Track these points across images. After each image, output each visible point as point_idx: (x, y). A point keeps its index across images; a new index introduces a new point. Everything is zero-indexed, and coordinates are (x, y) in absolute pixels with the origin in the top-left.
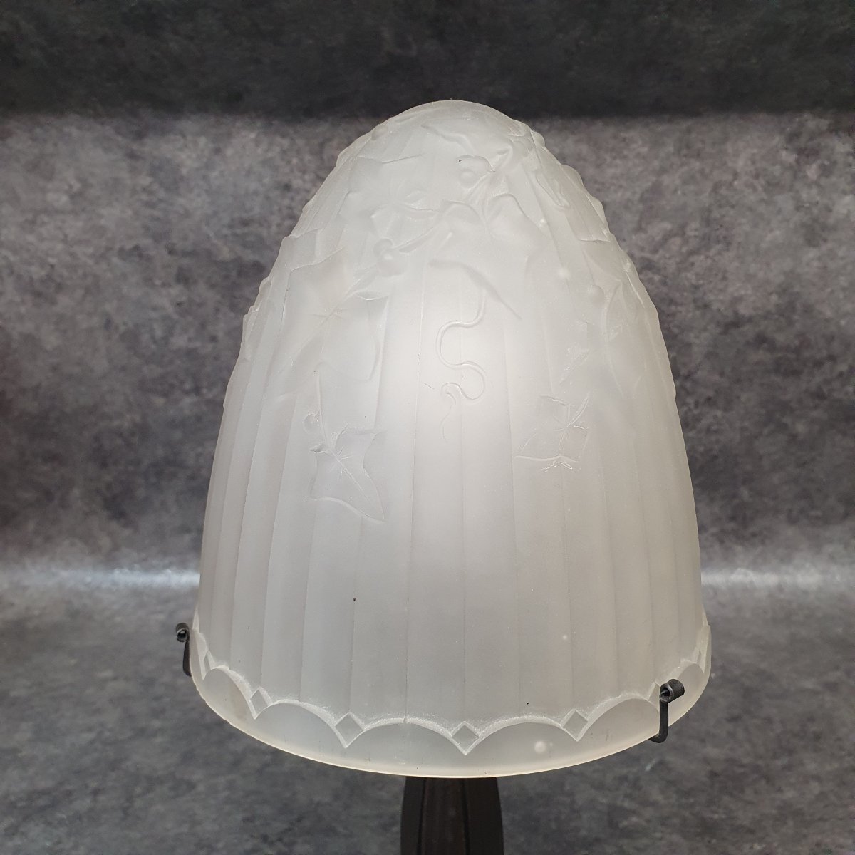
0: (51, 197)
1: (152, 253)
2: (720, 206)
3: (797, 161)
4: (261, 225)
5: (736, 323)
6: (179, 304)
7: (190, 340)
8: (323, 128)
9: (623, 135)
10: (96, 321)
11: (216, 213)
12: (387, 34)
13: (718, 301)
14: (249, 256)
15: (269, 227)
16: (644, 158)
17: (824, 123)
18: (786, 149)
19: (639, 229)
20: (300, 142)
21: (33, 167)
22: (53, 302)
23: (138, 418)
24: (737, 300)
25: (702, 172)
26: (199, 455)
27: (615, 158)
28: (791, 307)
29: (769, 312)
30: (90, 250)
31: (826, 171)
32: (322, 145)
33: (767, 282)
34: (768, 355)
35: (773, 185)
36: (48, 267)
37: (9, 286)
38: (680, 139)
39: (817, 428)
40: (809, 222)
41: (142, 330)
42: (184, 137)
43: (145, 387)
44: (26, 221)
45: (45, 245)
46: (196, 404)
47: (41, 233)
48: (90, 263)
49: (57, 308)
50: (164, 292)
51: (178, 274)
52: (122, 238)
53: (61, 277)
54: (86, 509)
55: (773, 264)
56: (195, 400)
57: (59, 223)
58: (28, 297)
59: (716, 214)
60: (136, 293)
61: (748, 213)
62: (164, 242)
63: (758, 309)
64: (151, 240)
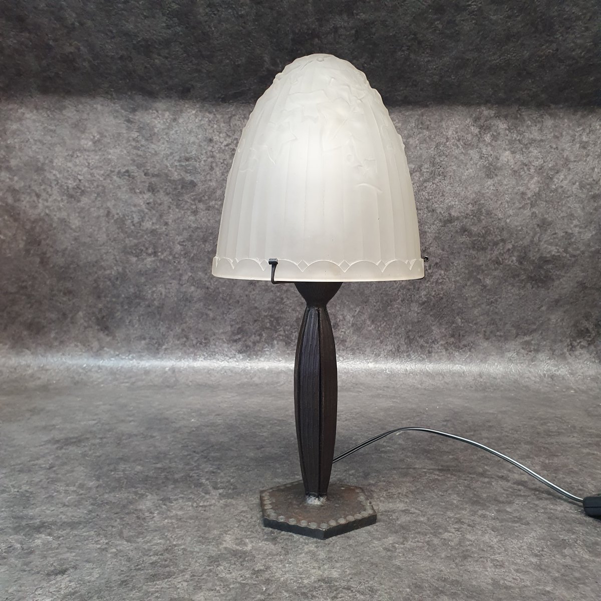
0: (83, 142)
1: (136, 174)
2: (440, 156)
3: (480, 132)
4: (196, 161)
5: (450, 220)
6: (148, 204)
7: (153, 223)
8: (231, 109)
10: (102, 212)
11: (172, 154)
12: (267, 58)
13: (440, 208)
14: (189, 178)
15: (200, 162)
17: (492, 113)
18: (474, 126)
20: (219, 116)
21: (76, 126)
22: (79, 201)
23: (120, 269)
24: (450, 208)
25: (430, 137)
26: (153, 292)
28: (480, 210)
29: (467, 214)
30: (102, 172)
31: (495, 138)
32: (230, 118)
33: (466, 197)
34: (468, 238)
35: (467, 145)
36: (78, 181)
37: (55, 191)
38: (418, 120)
39: (497, 281)
40: (487, 165)
41: (127, 218)
42: (157, 111)
43: (125, 251)
44: (68, 155)
45: (77, 169)
46: (154, 261)
47: (75, 162)
48: (101, 179)
49: (81, 204)
50: (141, 197)
51: (149, 186)
52: (119, 165)
53: (84, 186)
54: (86, 324)
55: (469, 188)
56: (153, 259)
57: (86, 157)
58: (65, 198)
59: (438, 160)
60: (125, 197)
61: (454, 160)
62: (143, 169)
63: (462, 212)
64: (135, 167)
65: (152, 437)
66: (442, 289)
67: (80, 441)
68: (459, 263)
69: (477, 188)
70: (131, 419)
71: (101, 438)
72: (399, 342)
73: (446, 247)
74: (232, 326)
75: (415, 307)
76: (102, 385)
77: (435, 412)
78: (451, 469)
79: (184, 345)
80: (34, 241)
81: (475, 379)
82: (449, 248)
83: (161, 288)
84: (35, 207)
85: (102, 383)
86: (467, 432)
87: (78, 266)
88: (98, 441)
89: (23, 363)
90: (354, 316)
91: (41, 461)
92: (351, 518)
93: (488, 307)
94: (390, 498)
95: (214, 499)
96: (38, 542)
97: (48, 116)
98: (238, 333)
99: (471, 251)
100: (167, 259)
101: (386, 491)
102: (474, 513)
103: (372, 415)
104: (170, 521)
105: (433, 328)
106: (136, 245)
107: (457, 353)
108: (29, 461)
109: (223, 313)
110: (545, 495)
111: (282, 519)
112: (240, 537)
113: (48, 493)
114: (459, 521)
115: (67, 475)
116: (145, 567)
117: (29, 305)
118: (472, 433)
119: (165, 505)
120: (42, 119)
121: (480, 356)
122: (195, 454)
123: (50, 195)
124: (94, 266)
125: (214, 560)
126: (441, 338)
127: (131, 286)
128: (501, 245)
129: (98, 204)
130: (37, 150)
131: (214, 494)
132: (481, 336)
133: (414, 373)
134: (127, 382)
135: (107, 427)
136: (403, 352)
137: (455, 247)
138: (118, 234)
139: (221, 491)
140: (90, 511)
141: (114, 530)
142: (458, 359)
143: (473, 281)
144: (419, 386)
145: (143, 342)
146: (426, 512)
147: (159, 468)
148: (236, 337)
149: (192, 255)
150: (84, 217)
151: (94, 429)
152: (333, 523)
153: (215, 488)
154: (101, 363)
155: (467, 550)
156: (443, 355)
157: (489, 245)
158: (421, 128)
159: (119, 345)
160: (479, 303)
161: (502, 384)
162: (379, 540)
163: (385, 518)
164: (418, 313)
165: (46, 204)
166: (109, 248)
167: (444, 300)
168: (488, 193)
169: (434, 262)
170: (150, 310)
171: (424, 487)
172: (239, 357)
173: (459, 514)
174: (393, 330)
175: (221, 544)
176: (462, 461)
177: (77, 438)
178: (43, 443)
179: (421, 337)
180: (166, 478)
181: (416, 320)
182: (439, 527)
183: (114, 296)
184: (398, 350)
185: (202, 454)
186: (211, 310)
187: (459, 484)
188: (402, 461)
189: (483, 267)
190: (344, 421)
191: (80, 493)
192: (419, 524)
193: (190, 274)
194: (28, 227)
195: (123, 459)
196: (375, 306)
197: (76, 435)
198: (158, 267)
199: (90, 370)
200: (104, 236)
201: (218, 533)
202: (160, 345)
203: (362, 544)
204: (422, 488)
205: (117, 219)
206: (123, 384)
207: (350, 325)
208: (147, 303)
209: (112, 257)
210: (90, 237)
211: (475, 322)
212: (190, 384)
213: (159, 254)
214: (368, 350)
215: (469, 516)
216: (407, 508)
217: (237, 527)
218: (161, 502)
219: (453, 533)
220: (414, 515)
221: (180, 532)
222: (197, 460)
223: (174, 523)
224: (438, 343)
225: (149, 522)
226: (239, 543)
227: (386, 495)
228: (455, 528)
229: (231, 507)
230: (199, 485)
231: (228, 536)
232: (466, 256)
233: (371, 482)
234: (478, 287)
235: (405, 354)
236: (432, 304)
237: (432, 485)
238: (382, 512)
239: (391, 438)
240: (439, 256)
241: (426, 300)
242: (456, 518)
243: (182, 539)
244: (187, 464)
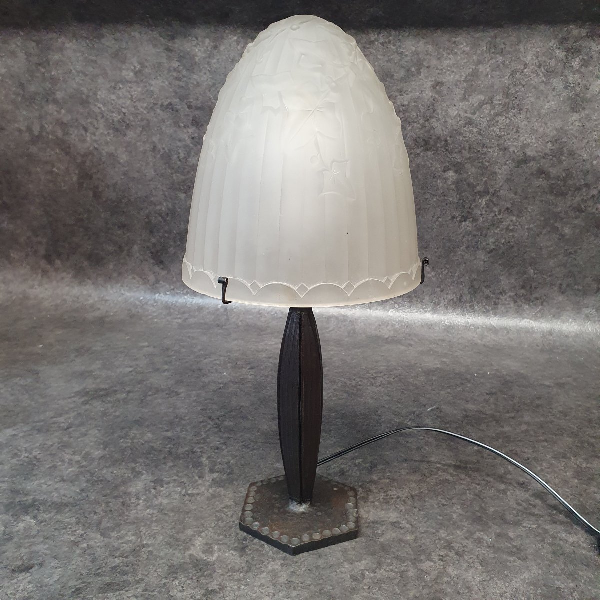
0: (124, 73)
1: (179, 107)
2: (516, 86)
3: (566, 56)
5: (525, 160)
6: (193, 138)
9: (454, 39)
10: (148, 147)
13: (514, 147)
16: (467, 54)
17: (584, 32)
18: (559, 48)
19: (464, 99)
21: (115, 56)
22: (125, 135)
23: (170, 206)
24: (525, 146)
25: (504, 63)
27: (449, 54)
28: (561, 150)
29: (546, 154)
30: (145, 105)
31: (585, 63)
33: (546, 135)
34: (545, 182)
35: (551, 72)
36: (123, 114)
37: (102, 124)
38: (490, 42)
39: (578, 231)
40: (574, 97)
41: (173, 153)
42: (197, 39)
43: (174, 187)
44: (111, 87)
45: (121, 102)
47: (119, 94)
48: (145, 112)
49: (127, 139)
50: (185, 131)
51: (193, 120)
52: (162, 98)
53: (129, 120)
54: (142, 258)
55: (549, 124)
57: (128, 88)
58: (112, 132)
59: (513, 91)
60: (170, 131)
61: (533, 90)
62: (186, 101)
63: (540, 152)
64: (178, 100)
65: (178, 394)
66: (514, 237)
67: (107, 395)
68: (533, 209)
69: (559, 124)
70: (166, 367)
71: (129, 392)
72: (461, 292)
73: (520, 191)
75: (482, 255)
76: (156, 320)
77: (482, 381)
78: (468, 466)
80: (85, 176)
81: (544, 337)
82: (523, 192)
84: (84, 141)
85: (156, 317)
86: (508, 412)
87: (129, 201)
88: (124, 395)
89: (85, 293)
91: (62, 420)
92: (328, 533)
93: (566, 258)
94: (386, 503)
95: (204, 486)
96: (21, 526)
97: (88, 45)
99: (549, 196)
101: (385, 492)
102: (470, 535)
103: (411, 380)
104: (152, 512)
105: (502, 278)
106: (184, 181)
107: (527, 307)
108: (52, 418)
110: (562, 518)
111: (256, 526)
112: (210, 542)
113: (53, 461)
114: (449, 546)
115: (79, 440)
116: (105, 572)
117: (87, 238)
118: (513, 415)
119: (155, 489)
120: (83, 49)
121: (553, 311)
122: (210, 422)
123: (97, 129)
124: (144, 201)
125: (174, 571)
126: (510, 290)
128: (584, 190)
129: (144, 138)
130: (81, 82)
131: (208, 479)
132: (556, 289)
133: (475, 326)
134: (180, 318)
135: (140, 377)
136: (466, 302)
137: (530, 191)
138: (166, 169)
139: (216, 475)
140: (83, 490)
141: (95, 517)
142: (528, 313)
143: (549, 230)
144: (479, 341)
146: (417, 528)
147: (169, 438)
150: (131, 152)
151: (127, 379)
152: (306, 539)
153: (212, 471)
154: (157, 297)
155: (441, 591)
156: (511, 308)
157: (570, 190)
158: (493, 53)
160: (556, 253)
161: (574, 344)
162: (352, 564)
163: (370, 532)
164: (485, 262)
165: (94, 138)
166: (157, 184)
167: (516, 249)
168: (572, 130)
169: (505, 207)
171: (429, 491)
173: (453, 534)
174: (456, 278)
175: (189, 549)
176: (485, 456)
177: (106, 390)
178: (73, 395)
179: (488, 287)
180: (170, 453)
181: (482, 269)
182: (424, 551)
183: (166, 232)
184: (460, 300)
185: (217, 421)
187: (470, 490)
188: (419, 449)
189: (562, 215)
191: (82, 465)
192: (403, 545)
194: (79, 161)
195: (139, 423)
196: (436, 252)
197: (107, 387)
199: (147, 304)
200: (152, 172)
201: (192, 533)
203: (332, 566)
204: (427, 492)
205: (164, 154)
206: (176, 321)
209: (161, 193)
210: (138, 172)
211: (550, 274)
212: (240, 324)
214: (427, 298)
215: (462, 539)
216: (399, 520)
217: (213, 528)
218: (153, 484)
219: (435, 563)
220: (402, 532)
221: (155, 528)
222: (209, 430)
223: (154, 516)
224: (506, 294)
225: (132, 510)
226: (207, 550)
227: (383, 499)
228: (440, 556)
229: (218, 499)
230: (198, 465)
231: (200, 539)
232: (542, 201)
233: (375, 478)
234: (555, 236)
235: (468, 305)
236: (501, 252)
237: (439, 489)
238: (369, 523)
239: (419, 416)
240: (511, 200)
241: (494, 248)
242: (447, 541)
243: (154, 538)
244: (197, 434)
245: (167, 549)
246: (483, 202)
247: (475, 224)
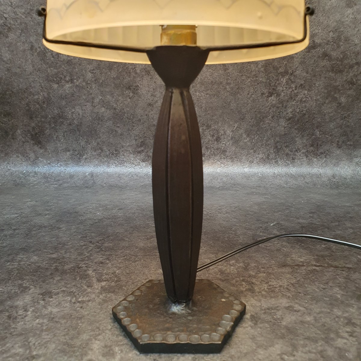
29: (328, 41)
33: (328, 26)
34: (328, 62)
43: (48, 79)
46: (71, 87)
48: (23, 17)
49: (9, 40)
52: (37, 4)
53: (10, 23)
55: (331, 17)
56: (71, 85)
65: (59, 228)
66: (305, 106)
68: (320, 84)
69: (338, 16)
70: (48, 212)
71: (14, 230)
72: (269, 152)
73: (310, 70)
74: (136, 140)
75: (283, 122)
76: (36, 186)
77: (301, 206)
79: (99, 155)
81: (329, 180)
82: (312, 71)
83: (78, 110)
85: (37, 184)
86: (332, 222)
87: (13, 92)
88: (11, 232)
90: (233, 131)
93: (342, 121)
94: (272, 292)
95: (94, 293)
98: (141, 146)
100: (81, 85)
101: (266, 283)
103: (248, 209)
104: (41, 321)
105: (297, 139)
106: (56, 74)
107: (315, 160)
109: (129, 130)
112: (109, 344)
114: (350, 322)
118: (337, 224)
119: (44, 300)
121: (334, 161)
122: (91, 245)
124: (24, 92)
126: (303, 148)
127: (55, 109)
128: (356, 67)
129: (23, 39)
131: (96, 287)
132: (335, 145)
133: (280, 175)
134: (56, 184)
135: (24, 220)
137: (318, 70)
139: (103, 284)
142: (316, 164)
143: (330, 100)
144: (285, 185)
145: (68, 153)
146: (311, 310)
147: (54, 258)
148: (140, 149)
149: (101, 81)
150: (13, 51)
151: (13, 221)
153: (99, 280)
154: (37, 169)
156: (304, 161)
157: (346, 68)
159: (50, 155)
161: (351, 183)
162: (265, 349)
163: (269, 318)
164: (285, 127)
166: (35, 77)
167: (307, 116)
169: (300, 84)
170: (71, 128)
172: (143, 165)
173: (347, 312)
174: (264, 142)
175: (86, 354)
179: (286, 147)
180: (57, 269)
181: (283, 133)
183: (42, 117)
184: (268, 158)
185: (98, 244)
186: (118, 127)
187: (338, 275)
190: (224, 214)
192: (307, 325)
193: (101, 97)
195: (25, 250)
196: (250, 122)
198: (74, 92)
199: (28, 175)
201: (88, 337)
202: (81, 155)
203: (246, 354)
204: (303, 280)
205: (40, 52)
206: (53, 186)
207: (230, 138)
208: (68, 122)
210: (19, 68)
211: (330, 134)
212: (105, 185)
213: (75, 81)
214: (244, 158)
215: (358, 315)
216: (290, 304)
217: (110, 330)
218: (41, 296)
219: (347, 339)
220: (299, 314)
221: (46, 336)
222: (91, 250)
223: (44, 325)
224: (300, 151)
225: (19, 322)
226: (107, 353)
227: (267, 288)
228: (347, 332)
229: (110, 303)
230: (85, 276)
231: (97, 342)
232: (326, 77)
233: (252, 273)
234: (335, 104)
235: (273, 161)
236: (296, 119)
237: (312, 277)
238: (265, 310)
239: (266, 229)
240: (304, 78)
241: (292, 116)
242: (345, 318)
243: (45, 347)
244: (81, 254)
245: (60, 357)
246: (284, 80)
247: (278, 98)
